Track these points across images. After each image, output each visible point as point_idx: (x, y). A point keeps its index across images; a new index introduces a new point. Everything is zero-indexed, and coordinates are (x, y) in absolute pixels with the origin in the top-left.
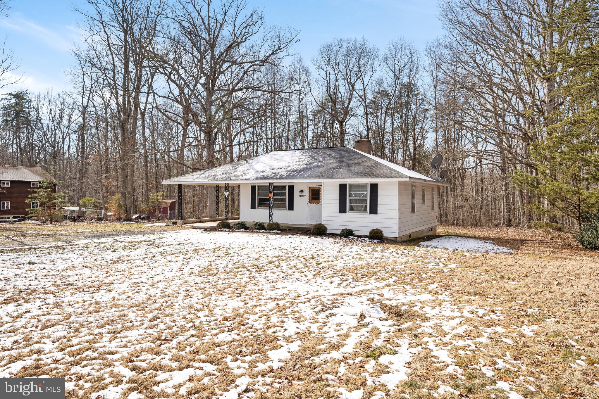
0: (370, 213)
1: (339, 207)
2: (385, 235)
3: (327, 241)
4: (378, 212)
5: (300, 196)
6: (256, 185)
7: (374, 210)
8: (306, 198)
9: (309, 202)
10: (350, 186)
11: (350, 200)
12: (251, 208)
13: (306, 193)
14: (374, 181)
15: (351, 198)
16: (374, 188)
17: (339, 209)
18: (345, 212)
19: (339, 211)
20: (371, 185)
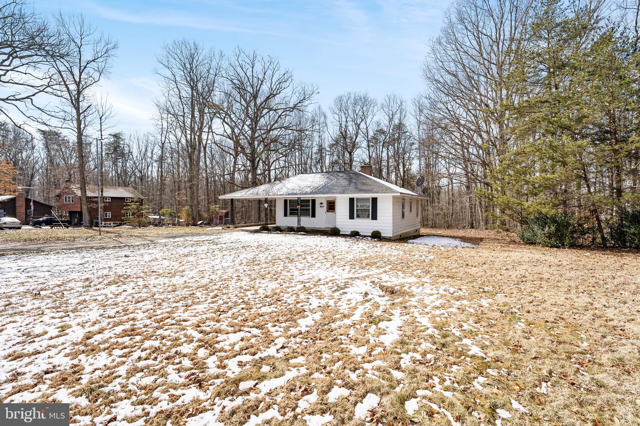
0: (372, 219)
1: (349, 215)
2: (383, 235)
3: (340, 240)
4: (378, 218)
5: (320, 207)
6: (288, 199)
7: (374, 217)
8: (325, 208)
9: (327, 211)
10: (357, 199)
13: (325, 204)
14: (374, 195)
15: (357, 208)
16: (375, 200)
18: (354, 219)
19: (349, 218)
20: (372, 198)
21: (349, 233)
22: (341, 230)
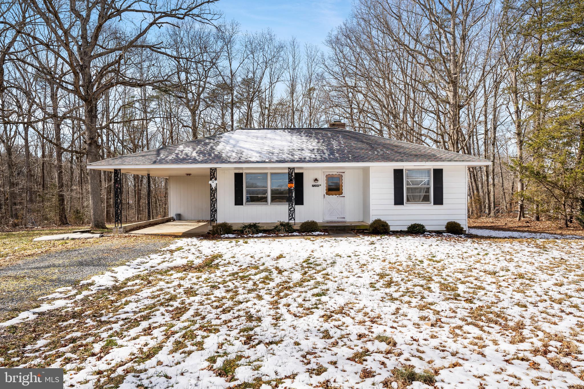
0: (435, 204)
1: (393, 198)
3: (391, 241)
4: (444, 201)
5: (313, 186)
6: (244, 172)
7: (439, 200)
8: (323, 189)
9: (327, 194)
11: (408, 189)
12: (236, 204)
13: (323, 182)
14: (438, 165)
15: (409, 186)
16: (438, 174)
17: (393, 200)
18: (403, 204)
19: (393, 203)
20: (435, 170)
21: (405, 229)
22: (389, 223)
